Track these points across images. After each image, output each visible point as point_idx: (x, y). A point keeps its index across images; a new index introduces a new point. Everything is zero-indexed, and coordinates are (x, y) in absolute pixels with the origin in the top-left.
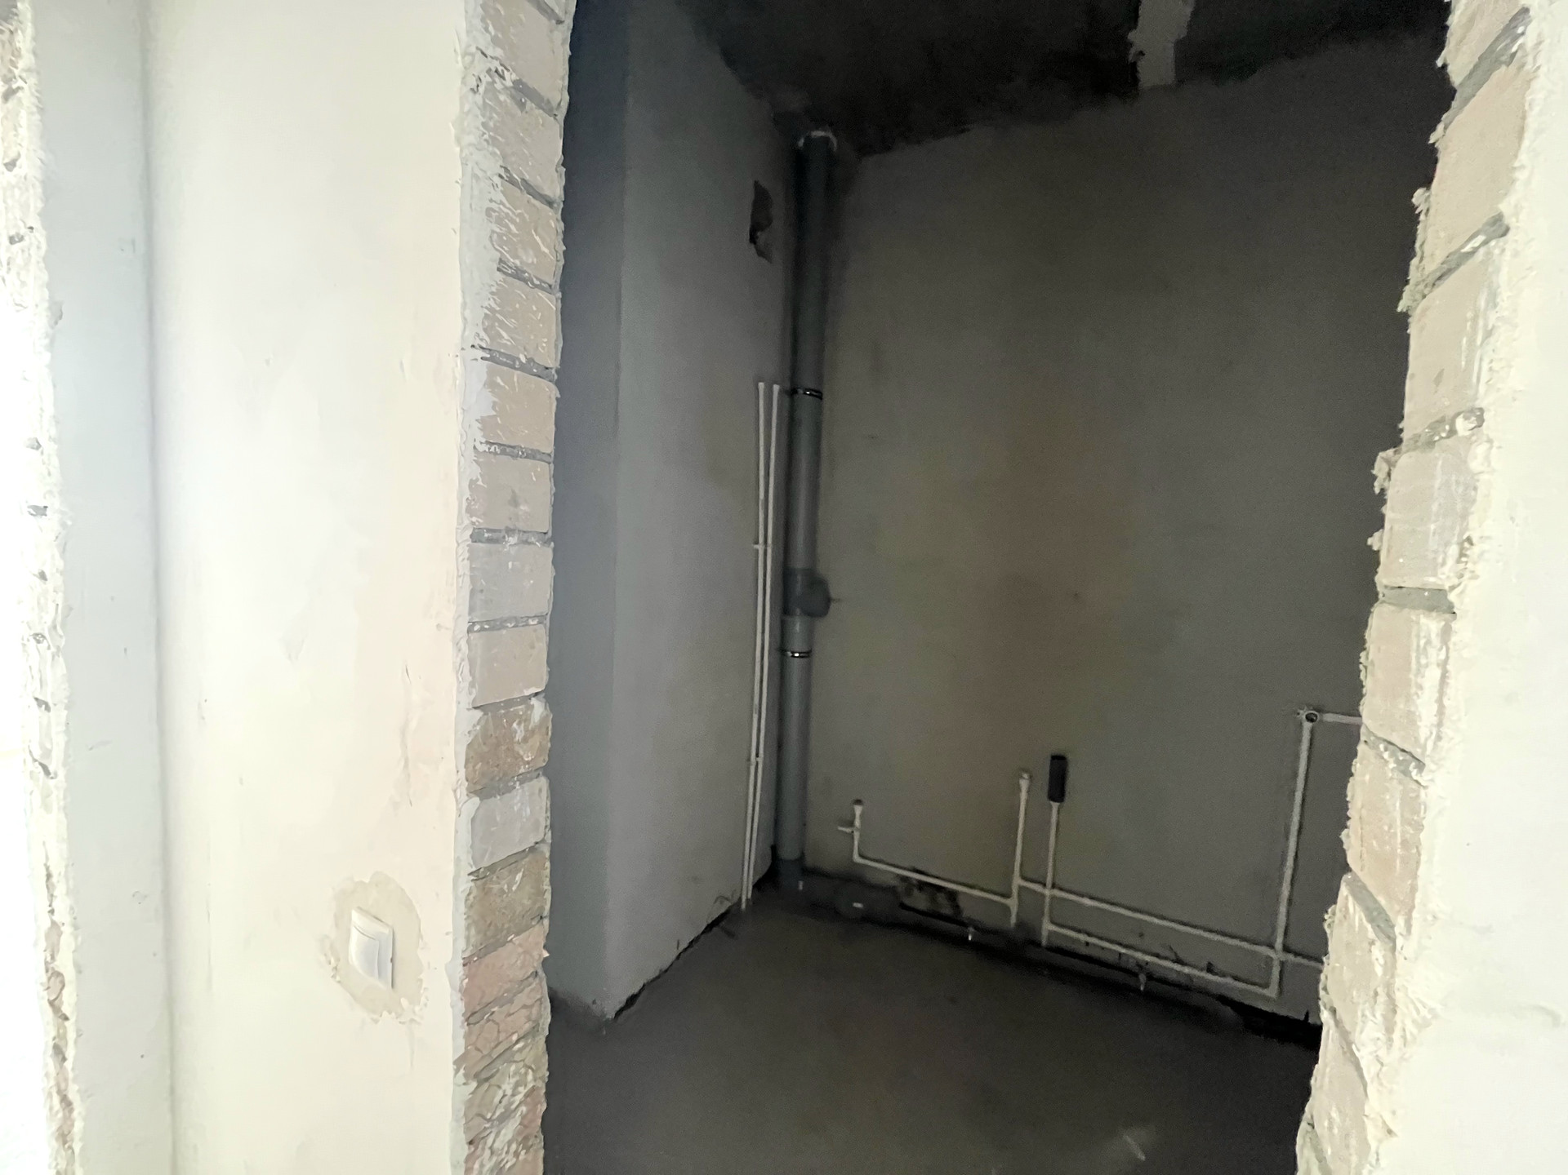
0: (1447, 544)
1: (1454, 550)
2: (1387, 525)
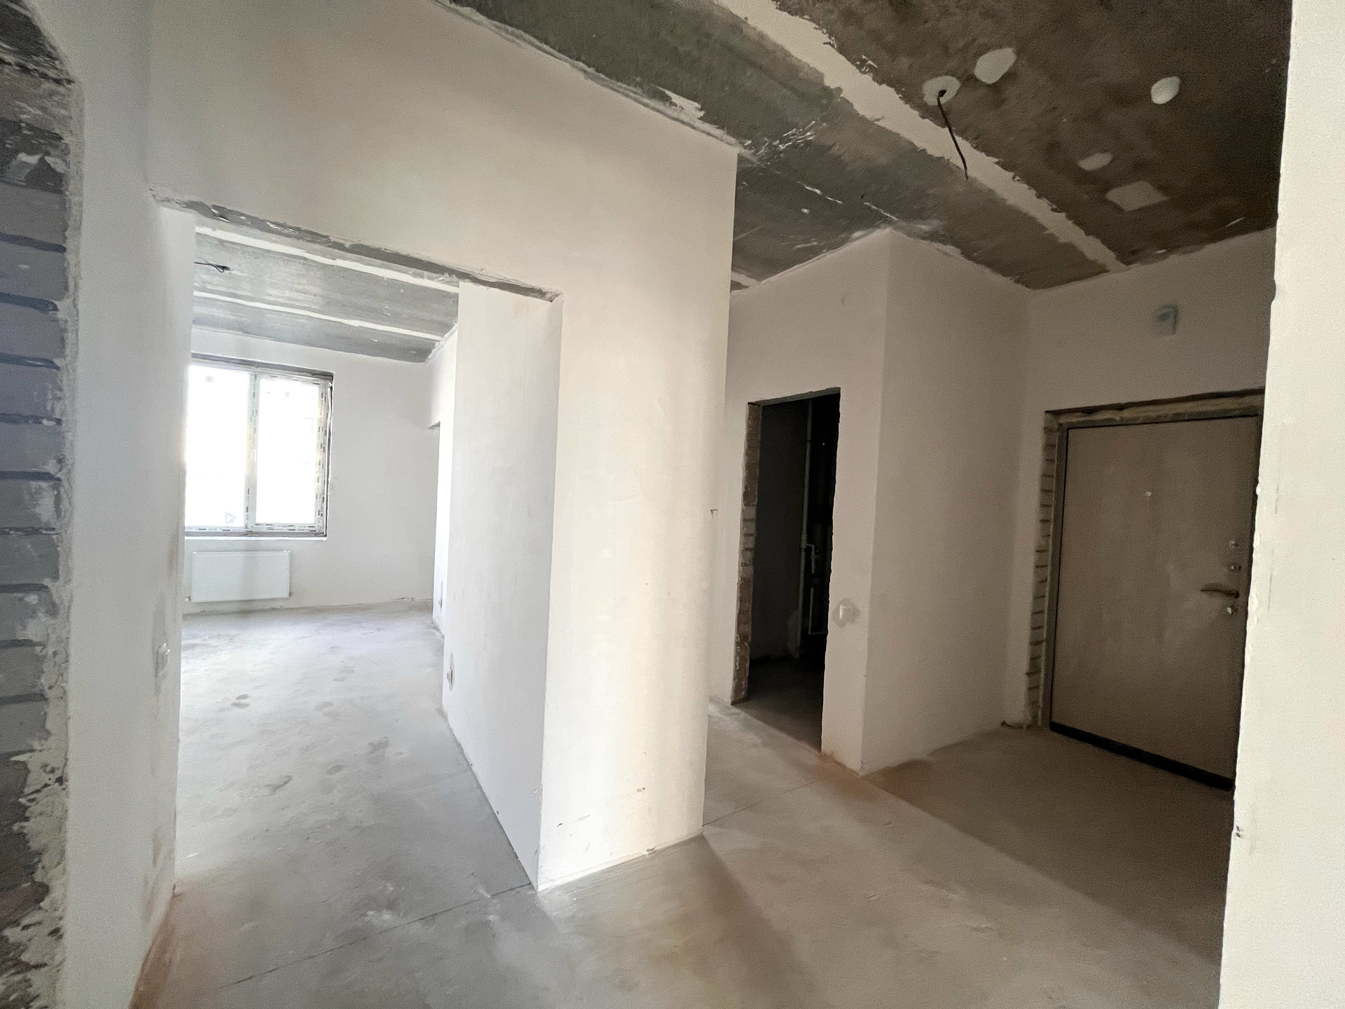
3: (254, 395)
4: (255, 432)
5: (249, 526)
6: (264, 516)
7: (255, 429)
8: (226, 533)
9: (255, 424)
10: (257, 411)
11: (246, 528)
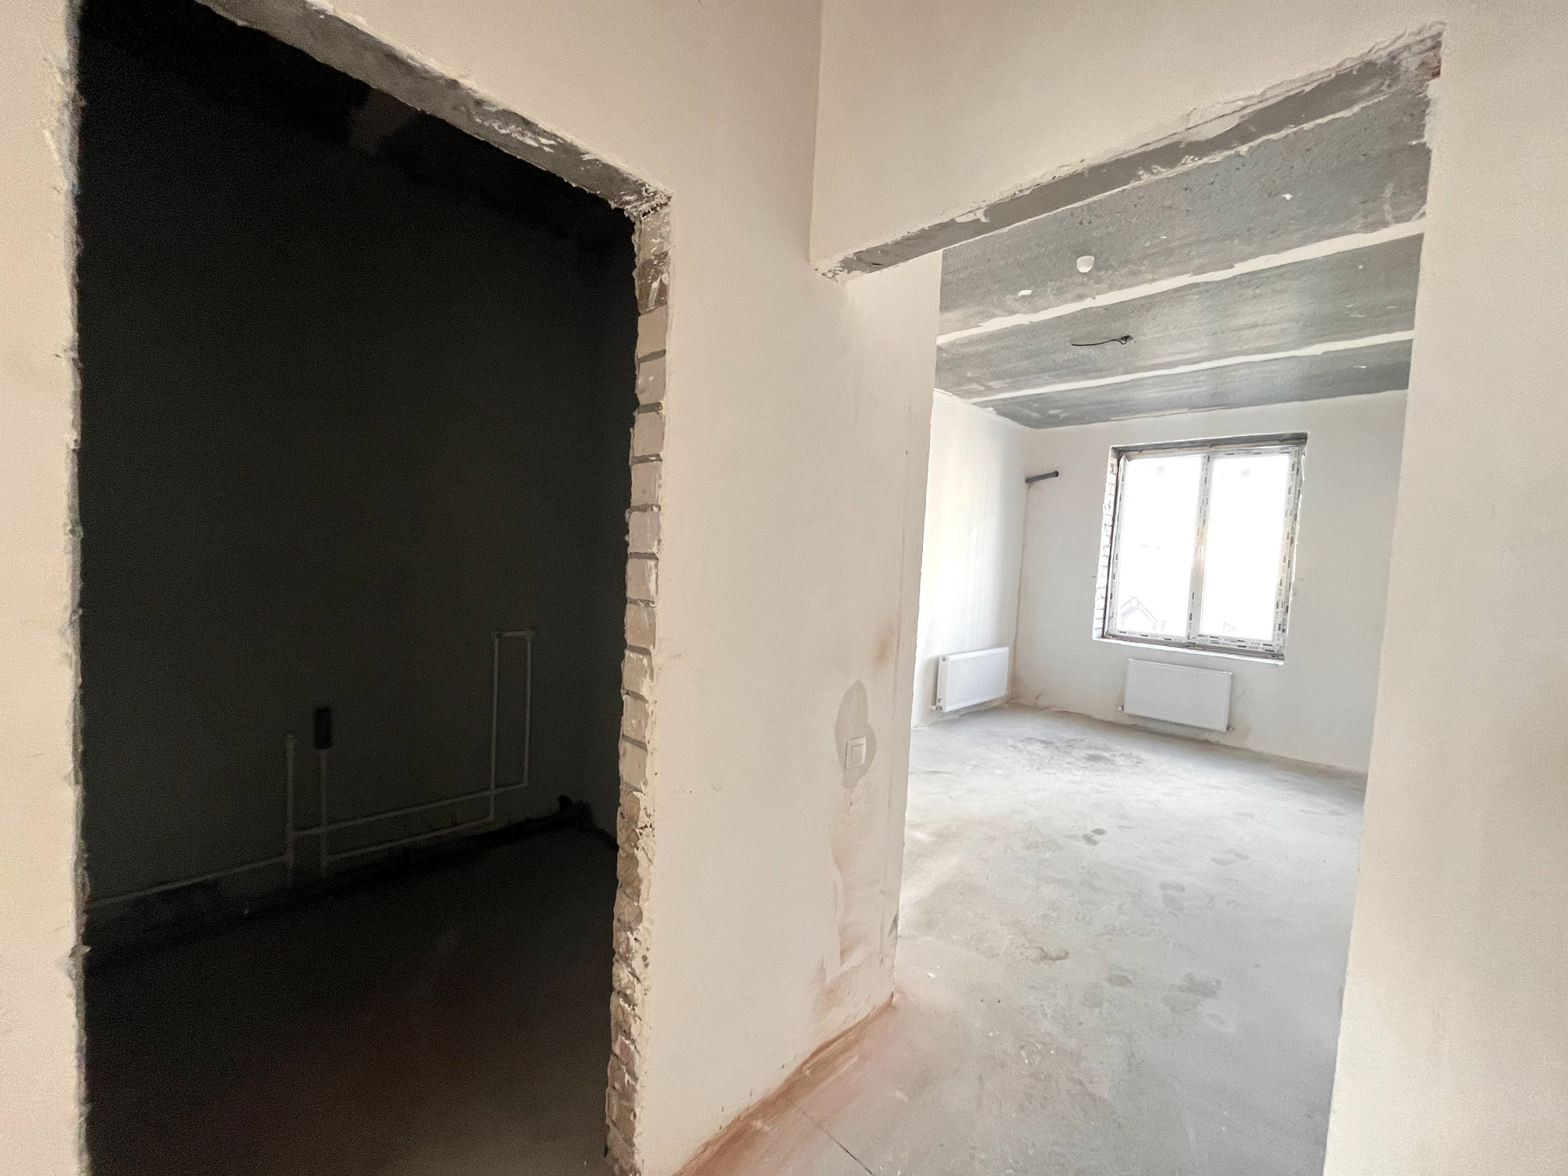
0: (654, 540)
1: (656, 543)
2: (630, 533)
3: (1206, 481)
4: (1204, 525)
5: (1191, 638)
6: (1210, 627)
7: (1205, 520)
8: (1167, 642)
9: (1205, 516)
10: (1207, 499)
11: (1188, 639)
